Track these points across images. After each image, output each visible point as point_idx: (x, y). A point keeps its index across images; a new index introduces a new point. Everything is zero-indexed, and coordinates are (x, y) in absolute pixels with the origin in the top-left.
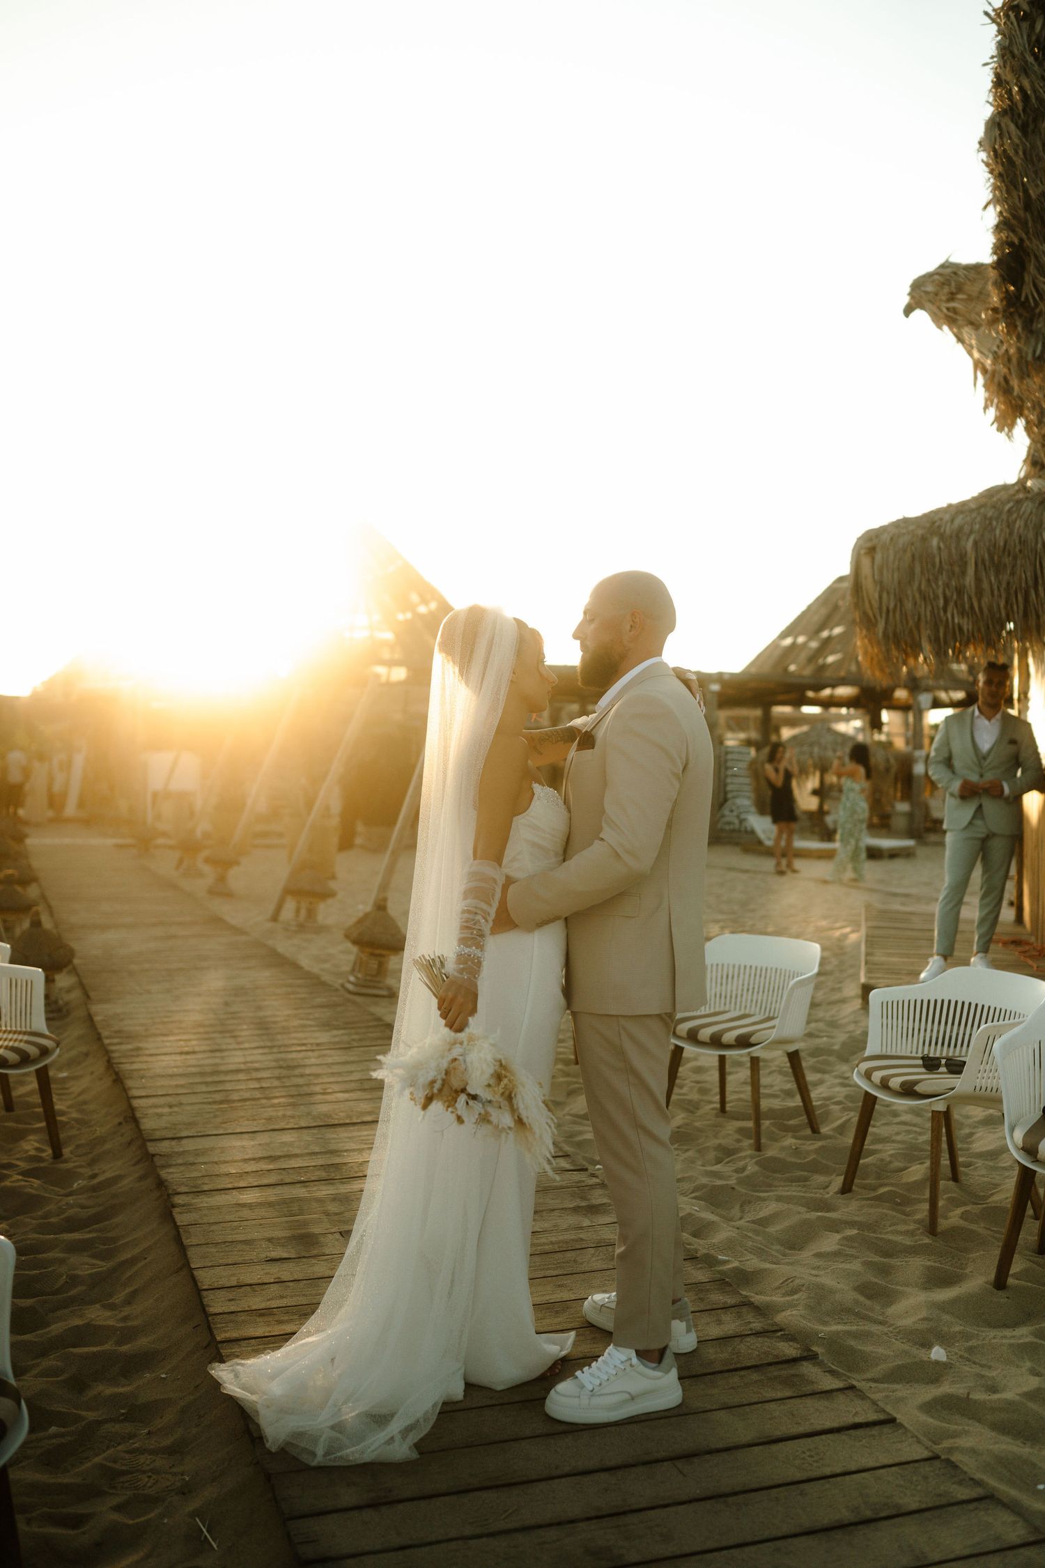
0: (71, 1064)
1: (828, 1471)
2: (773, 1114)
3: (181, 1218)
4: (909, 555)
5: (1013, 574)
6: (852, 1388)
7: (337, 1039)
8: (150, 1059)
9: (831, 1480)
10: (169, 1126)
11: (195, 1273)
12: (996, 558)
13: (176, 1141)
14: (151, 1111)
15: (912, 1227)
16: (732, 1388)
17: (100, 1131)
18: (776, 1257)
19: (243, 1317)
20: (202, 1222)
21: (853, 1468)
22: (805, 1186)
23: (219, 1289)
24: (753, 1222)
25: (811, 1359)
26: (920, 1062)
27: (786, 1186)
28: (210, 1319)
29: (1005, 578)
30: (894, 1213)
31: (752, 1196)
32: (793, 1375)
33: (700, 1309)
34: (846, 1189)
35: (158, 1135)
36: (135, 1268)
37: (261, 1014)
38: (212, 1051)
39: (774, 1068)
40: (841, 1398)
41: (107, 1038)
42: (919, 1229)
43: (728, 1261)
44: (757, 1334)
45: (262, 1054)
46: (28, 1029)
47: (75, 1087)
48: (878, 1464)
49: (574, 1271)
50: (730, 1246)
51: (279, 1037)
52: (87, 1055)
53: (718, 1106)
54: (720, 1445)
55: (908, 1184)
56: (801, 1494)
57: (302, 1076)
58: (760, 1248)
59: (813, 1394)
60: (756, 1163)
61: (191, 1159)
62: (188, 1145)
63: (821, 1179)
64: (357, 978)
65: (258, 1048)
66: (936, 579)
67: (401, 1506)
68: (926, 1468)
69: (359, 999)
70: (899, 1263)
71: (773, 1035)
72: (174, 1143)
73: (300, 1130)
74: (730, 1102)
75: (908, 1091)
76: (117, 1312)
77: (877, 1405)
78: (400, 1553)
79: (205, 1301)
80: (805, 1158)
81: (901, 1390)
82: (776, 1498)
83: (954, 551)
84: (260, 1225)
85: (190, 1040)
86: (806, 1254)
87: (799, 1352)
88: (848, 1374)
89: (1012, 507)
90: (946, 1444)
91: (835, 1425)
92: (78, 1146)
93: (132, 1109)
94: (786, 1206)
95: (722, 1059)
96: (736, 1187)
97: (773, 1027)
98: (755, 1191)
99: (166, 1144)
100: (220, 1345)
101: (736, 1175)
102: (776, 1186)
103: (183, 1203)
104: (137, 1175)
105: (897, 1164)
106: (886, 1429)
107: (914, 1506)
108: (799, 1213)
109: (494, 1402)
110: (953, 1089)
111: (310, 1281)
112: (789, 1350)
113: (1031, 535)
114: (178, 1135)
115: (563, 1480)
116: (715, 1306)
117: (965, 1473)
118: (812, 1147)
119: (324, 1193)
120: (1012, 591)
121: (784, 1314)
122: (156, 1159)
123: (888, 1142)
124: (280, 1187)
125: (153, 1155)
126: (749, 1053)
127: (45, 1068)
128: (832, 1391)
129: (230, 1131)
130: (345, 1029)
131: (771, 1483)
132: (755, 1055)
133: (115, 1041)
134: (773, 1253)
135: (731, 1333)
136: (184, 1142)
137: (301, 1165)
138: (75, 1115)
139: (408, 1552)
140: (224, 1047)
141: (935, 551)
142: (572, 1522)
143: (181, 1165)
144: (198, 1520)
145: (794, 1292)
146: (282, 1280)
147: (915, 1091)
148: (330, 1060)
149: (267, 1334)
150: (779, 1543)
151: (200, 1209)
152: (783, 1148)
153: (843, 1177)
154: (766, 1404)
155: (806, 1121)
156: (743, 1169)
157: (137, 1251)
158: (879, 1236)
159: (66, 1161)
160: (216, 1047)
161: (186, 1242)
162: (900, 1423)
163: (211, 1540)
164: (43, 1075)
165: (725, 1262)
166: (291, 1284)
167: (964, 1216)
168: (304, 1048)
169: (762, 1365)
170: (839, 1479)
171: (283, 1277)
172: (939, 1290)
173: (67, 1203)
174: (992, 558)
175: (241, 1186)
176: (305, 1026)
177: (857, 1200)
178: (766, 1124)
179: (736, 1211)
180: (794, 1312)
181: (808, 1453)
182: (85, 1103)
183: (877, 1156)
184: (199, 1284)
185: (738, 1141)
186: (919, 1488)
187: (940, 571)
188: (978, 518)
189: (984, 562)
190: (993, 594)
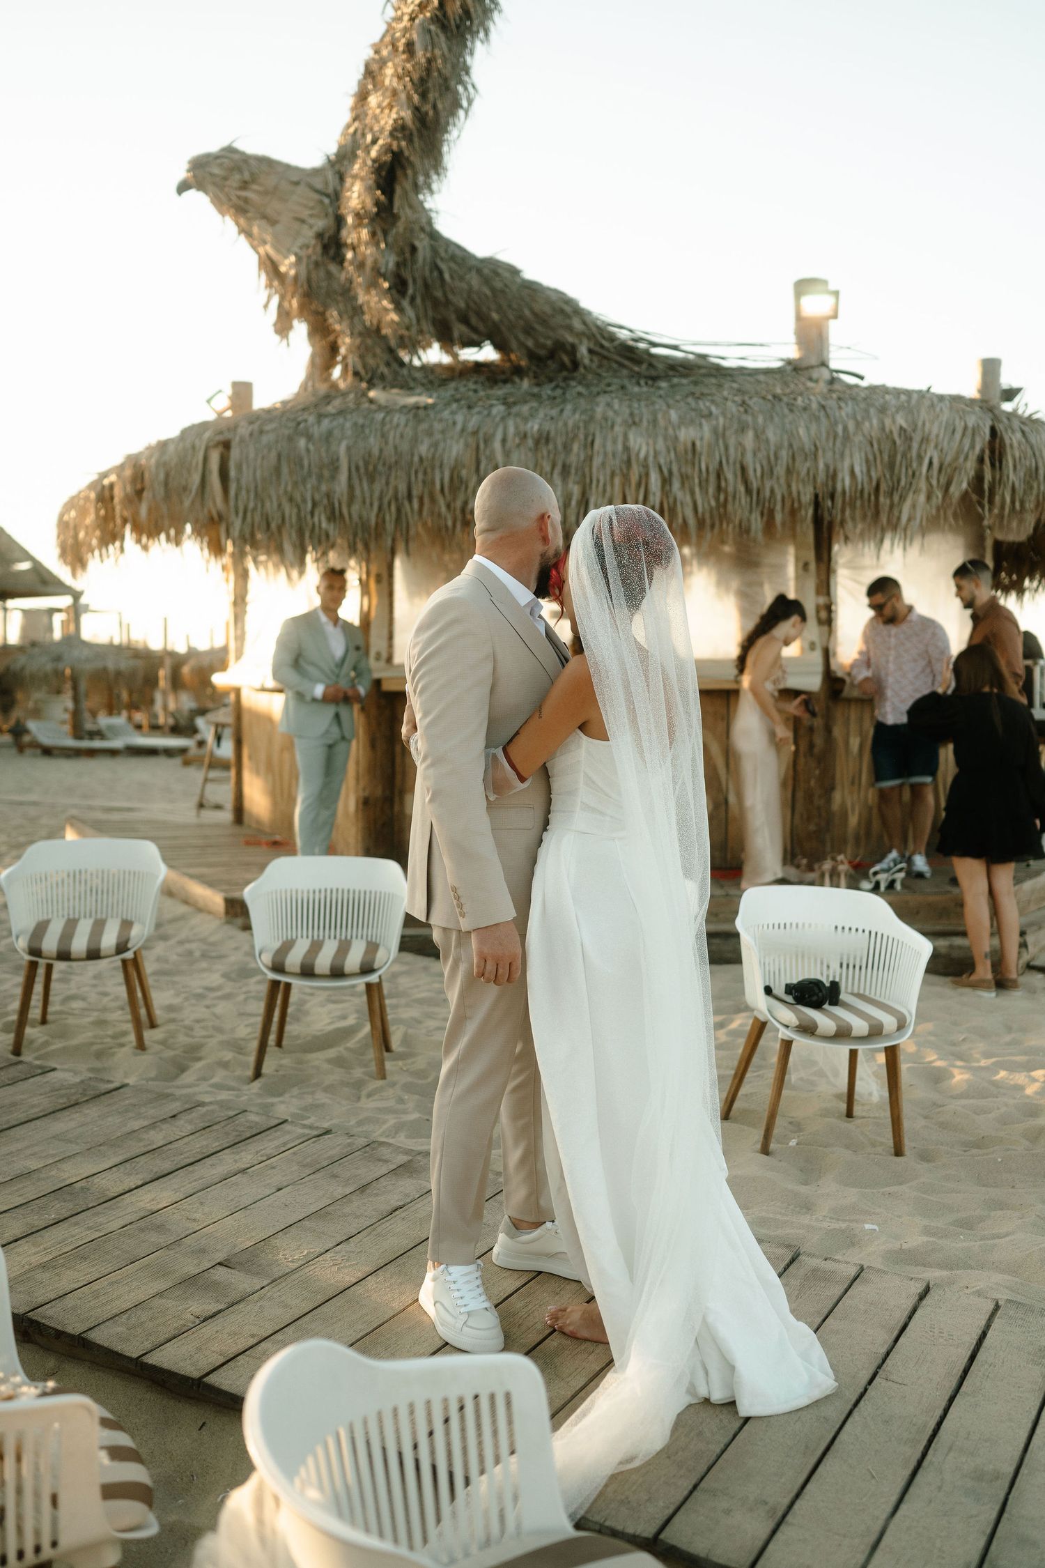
4: (273, 454)
5: (387, 483)
12: (371, 468)
29: (377, 487)
66: (304, 481)
83: (324, 455)
89: (384, 419)
113: (405, 447)
120: (386, 501)
141: (303, 452)
174: (366, 469)
187: (310, 473)
188: (348, 425)
189: (357, 468)
190: (364, 502)
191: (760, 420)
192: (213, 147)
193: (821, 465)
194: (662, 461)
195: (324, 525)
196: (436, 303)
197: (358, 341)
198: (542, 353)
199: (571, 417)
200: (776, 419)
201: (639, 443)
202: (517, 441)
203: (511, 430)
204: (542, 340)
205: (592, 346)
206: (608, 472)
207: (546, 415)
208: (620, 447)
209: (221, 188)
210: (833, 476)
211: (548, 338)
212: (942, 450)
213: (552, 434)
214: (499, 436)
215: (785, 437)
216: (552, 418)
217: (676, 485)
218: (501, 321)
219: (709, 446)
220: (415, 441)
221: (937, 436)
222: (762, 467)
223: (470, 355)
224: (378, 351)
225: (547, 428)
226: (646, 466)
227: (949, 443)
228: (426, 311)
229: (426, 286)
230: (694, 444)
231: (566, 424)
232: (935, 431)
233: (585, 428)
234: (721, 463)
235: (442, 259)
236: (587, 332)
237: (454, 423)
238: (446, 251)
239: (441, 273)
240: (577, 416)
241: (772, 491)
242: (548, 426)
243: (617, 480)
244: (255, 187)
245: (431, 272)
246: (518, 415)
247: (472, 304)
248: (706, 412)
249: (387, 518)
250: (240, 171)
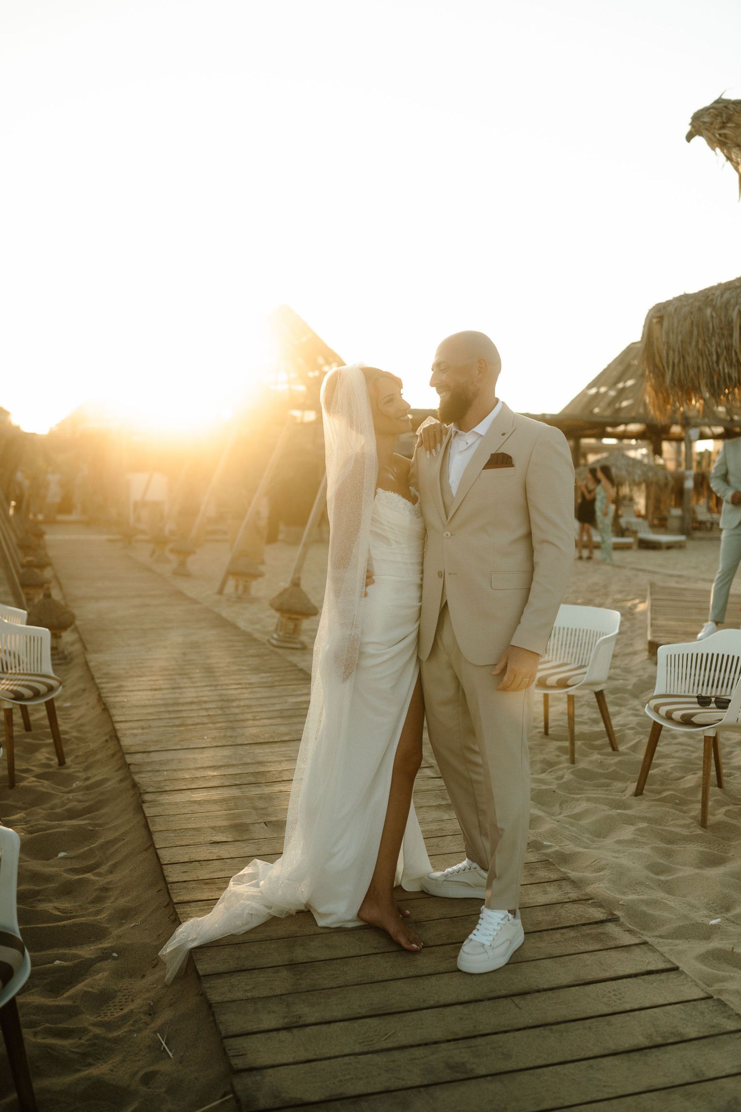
0: (72, 697)
1: (628, 1007)
2: (584, 736)
3: (149, 812)
4: (689, 322)
6: (645, 943)
7: (264, 680)
8: (128, 694)
9: (630, 1013)
10: (141, 742)
11: (158, 851)
13: (146, 754)
14: (128, 732)
15: (688, 821)
16: (555, 942)
17: (93, 746)
18: (586, 843)
19: (193, 885)
20: (164, 814)
21: (647, 1005)
22: (607, 790)
23: (176, 863)
24: (569, 817)
25: (615, 921)
26: (696, 700)
27: (594, 790)
28: (169, 886)
30: (675, 811)
31: (568, 797)
32: (600, 933)
33: (531, 882)
34: (638, 793)
35: (133, 749)
36: (117, 846)
37: (209, 661)
38: (173, 688)
39: (583, 703)
40: (637, 951)
41: (98, 678)
42: (693, 823)
43: (551, 846)
44: (574, 901)
45: (209, 691)
46: (39, 672)
47: (76, 714)
48: (666, 1002)
49: (437, 853)
50: (552, 834)
51: (222, 678)
52: (84, 690)
53: (543, 730)
54: (545, 987)
55: (685, 789)
56: (608, 1024)
57: (238, 707)
58: (575, 837)
59: (616, 948)
60: (572, 773)
61: (157, 768)
62: (155, 757)
63: (619, 785)
64: (279, 635)
65: (207, 686)
66: (710, 340)
67: (308, 1029)
68: (702, 1006)
69: (280, 651)
70: (679, 849)
71: (585, 679)
72: (144, 755)
73: (236, 747)
74: (551, 727)
75: (687, 721)
76: (102, 878)
77: (665, 957)
78: (307, 1065)
79: (166, 873)
80: (607, 769)
81: (682, 945)
82: (589, 1027)
83: (723, 318)
84: (207, 816)
85: (158, 680)
86: (609, 841)
87: (605, 915)
88: (641, 932)
90: (717, 986)
91: (633, 971)
92: (77, 757)
93: (115, 730)
94: (594, 805)
95: (546, 696)
96: (557, 791)
97: (585, 673)
98: (570, 794)
99: (139, 756)
100: (175, 906)
101: (556, 782)
102: (586, 790)
103: (151, 799)
104: (118, 778)
105: (676, 774)
106: (672, 975)
107: (694, 1035)
108: (604, 810)
109: (377, 951)
110: (721, 720)
111: (242, 859)
112: (598, 914)
114: (148, 750)
115: (429, 1010)
116: (543, 881)
117: (732, 1009)
118: (613, 762)
119: (254, 793)
121: (593, 886)
122: (131, 767)
123: (669, 758)
124: (221, 789)
125: (130, 765)
126: (567, 692)
127: (52, 700)
128: (629, 946)
129: (186, 747)
130: (270, 672)
131: (584, 1015)
132: (571, 693)
133: (104, 680)
134: (585, 840)
135: (554, 900)
136: (152, 754)
137: (237, 773)
138: (75, 734)
139: (313, 1064)
140: (182, 685)
142: (436, 1043)
143: (149, 771)
144: (158, 1034)
145: (601, 869)
146: (222, 858)
147: (692, 721)
148: (259, 695)
149: (210, 898)
150: (591, 1062)
151: (163, 804)
152: (591, 762)
153: (635, 784)
154: (581, 955)
155: (608, 742)
156: (562, 777)
157: (117, 834)
158: (663, 828)
159: (68, 768)
160: (176, 686)
161: (152, 829)
162: (682, 971)
163: (168, 1050)
164: (50, 705)
165: (549, 847)
166: (228, 861)
167: (727, 814)
168: (239, 686)
169: (577, 925)
170: (637, 1013)
171: (221, 855)
172: (709, 869)
173: (68, 799)
175: (192, 787)
176: (241, 670)
177: (646, 801)
178: (578, 743)
179: (556, 808)
180: (601, 885)
181: (613, 993)
182: (82, 725)
183: (662, 768)
184: (161, 860)
185: (558, 756)
186: (697, 1020)
187: (713, 334)
209: (711, 131)
244: (729, 125)
250: (722, 116)
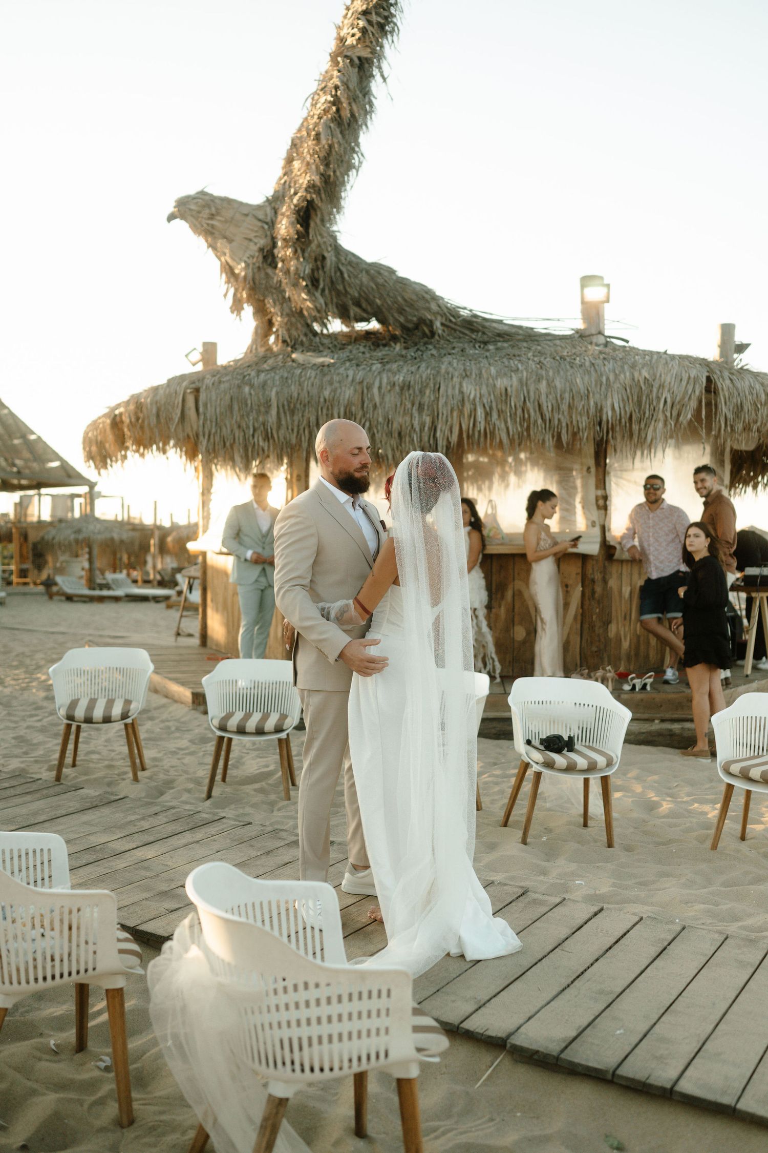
4: (228, 397)
5: (303, 416)
12: (292, 406)
29: (296, 418)
66: (248, 415)
83: (261, 397)
89: (301, 373)
113: (314, 392)
120: (302, 428)
141: (247, 396)
174: (289, 406)
187: (252, 409)
188: (277, 377)
189: (283, 406)
190: (288, 429)
191: (551, 373)
192: (192, 192)
193: (592, 403)
194: (485, 401)
195: (261, 443)
196: (338, 293)
197: (286, 320)
198: (410, 326)
199: (425, 371)
200: (562, 373)
201: (470, 389)
202: (389, 387)
203: (385, 380)
204: (410, 317)
205: (444, 321)
206: (449, 408)
207: (408, 371)
208: (457, 391)
209: (197, 218)
210: (600, 410)
211: (415, 316)
212: (673, 393)
213: (412, 383)
214: (377, 384)
215: (568, 385)
216: (412, 373)
217: (495, 415)
218: (383, 305)
219: (517, 390)
220: (321, 388)
221: (670, 383)
222: (552, 405)
223: (361, 326)
224: (299, 326)
225: (409, 379)
226: (475, 405)
227: (678, 388)
228: (332, 299)
229: (332, 282)
230: (506, 390)
231: (421, 377)
232: (668, 380)
233: (434, 379)
234: (525, 400)
235: (343, 264)
236: (441, 312)
237: (347, 376)
238: (346, 259)
239: (342, 273)
240: (429, 371)
241: (559, 420)
242: (410, 378)
243: (455, 414)
244: (219, 218)
245: (335, 273)
246: (389, 370)
247: (362, 294)
248: (514, 368)
249: (303, 438)
250: (209, 207)
